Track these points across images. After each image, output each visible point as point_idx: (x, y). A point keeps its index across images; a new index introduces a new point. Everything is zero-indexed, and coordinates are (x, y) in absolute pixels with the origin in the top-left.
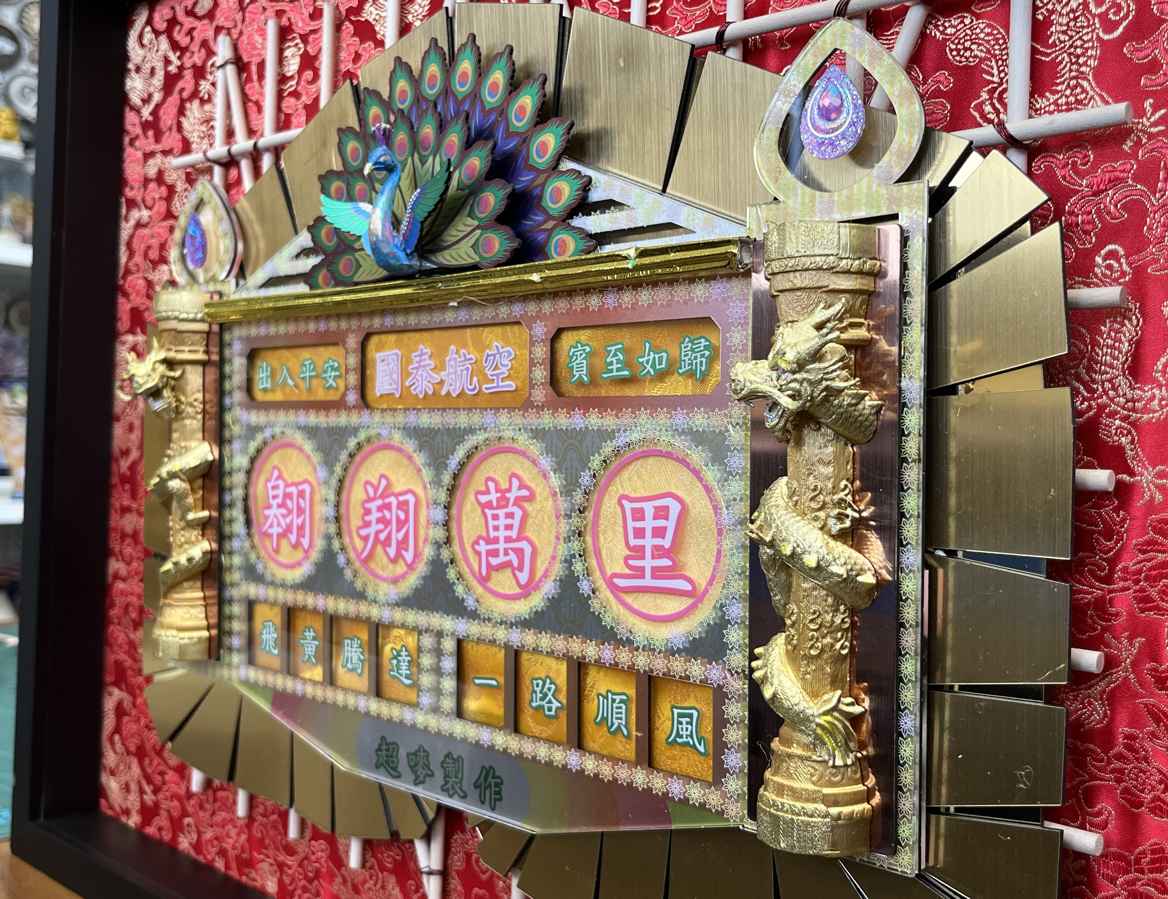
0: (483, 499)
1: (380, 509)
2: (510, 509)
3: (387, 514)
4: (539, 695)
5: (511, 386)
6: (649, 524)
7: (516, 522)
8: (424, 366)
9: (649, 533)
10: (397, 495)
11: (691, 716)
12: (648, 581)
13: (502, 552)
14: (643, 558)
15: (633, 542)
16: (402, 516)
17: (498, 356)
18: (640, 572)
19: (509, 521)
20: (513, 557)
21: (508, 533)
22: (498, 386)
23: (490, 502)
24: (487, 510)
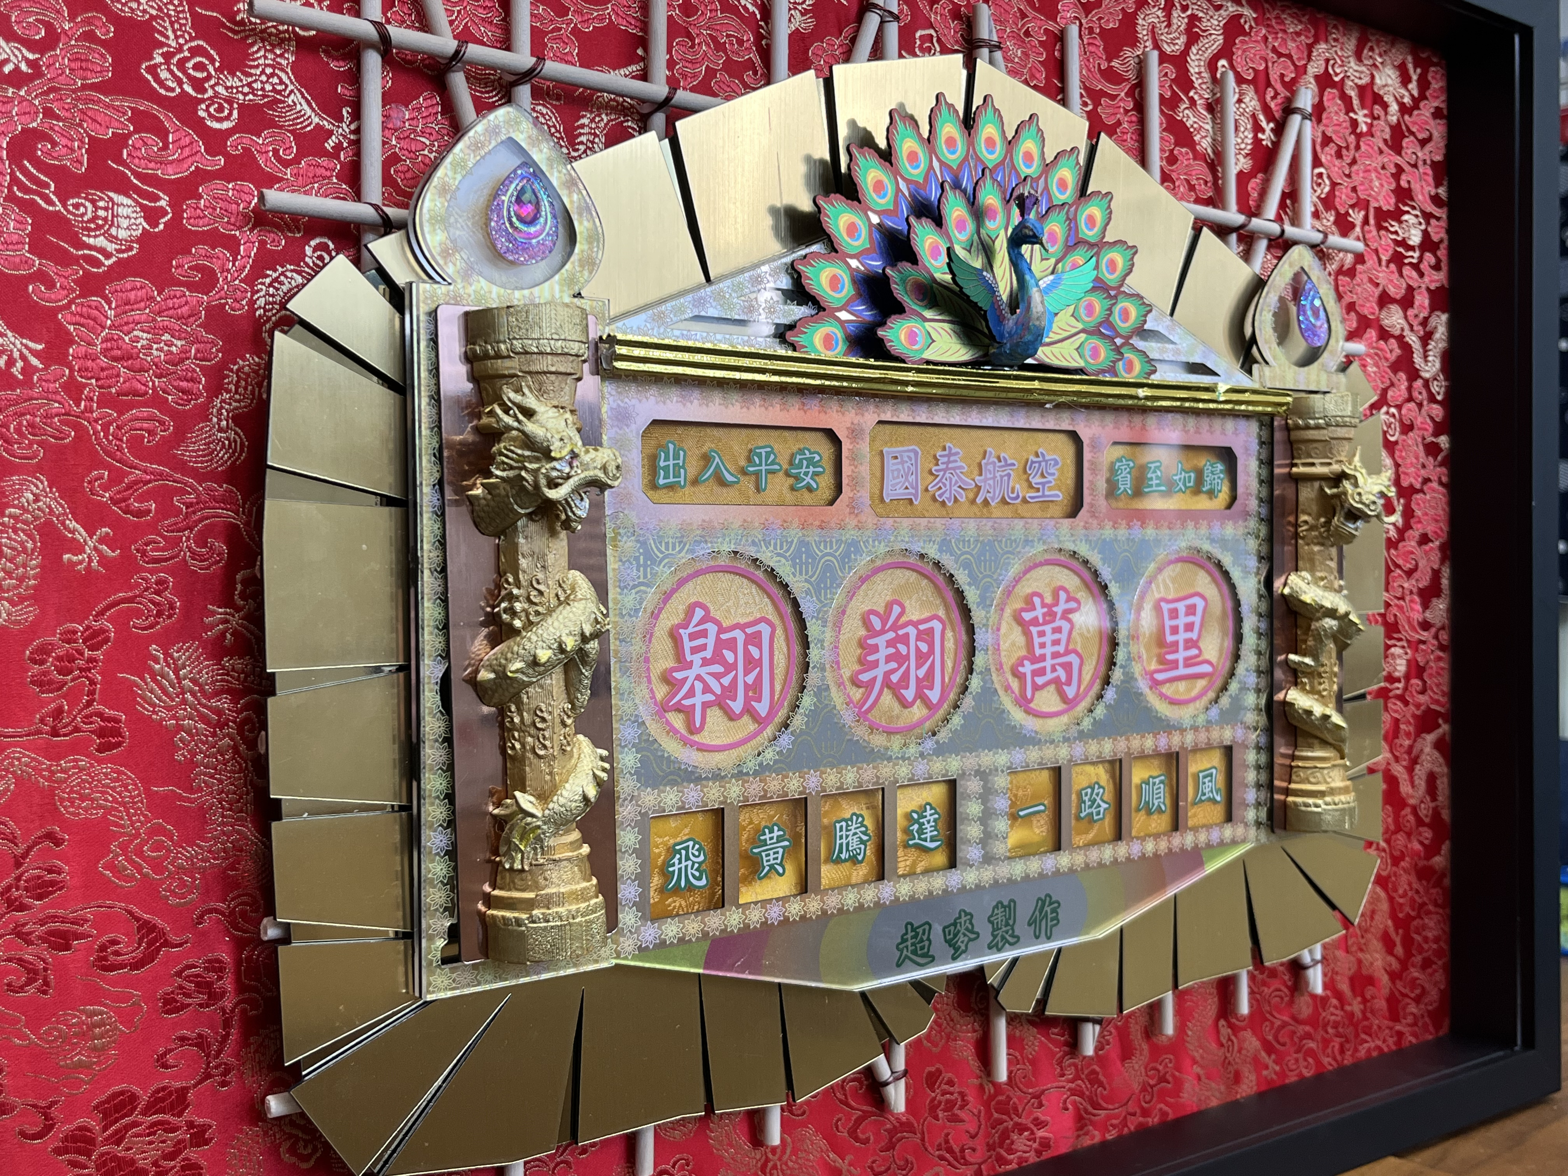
0: (1027, 616)
1: (890, 643)
2: (1058, 623)
3: (903, 649)
4: (1088, 803)
5: (1058, 496)
6: (1182, 621)
7: (1063, 637)
8: (954, 469)
9: (1181, 629)
10: (915, 624)
11: (1211, 775)
12: (1182, 671)
13: (1048, 670)
14: (1177, 651)
15: (1170, 638)
16: (924, 647)
17: (1043, 464)
18: (1174, 665)
19: (1057, 636)
20: (1061, 673)
21: (1056, 648)
22: (1044, 496)
23: (1036, 618)
24: (1031, 628)
